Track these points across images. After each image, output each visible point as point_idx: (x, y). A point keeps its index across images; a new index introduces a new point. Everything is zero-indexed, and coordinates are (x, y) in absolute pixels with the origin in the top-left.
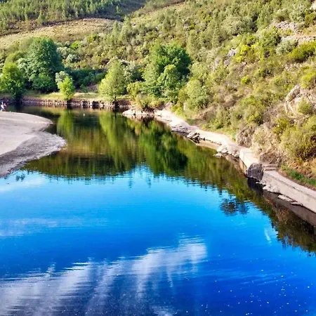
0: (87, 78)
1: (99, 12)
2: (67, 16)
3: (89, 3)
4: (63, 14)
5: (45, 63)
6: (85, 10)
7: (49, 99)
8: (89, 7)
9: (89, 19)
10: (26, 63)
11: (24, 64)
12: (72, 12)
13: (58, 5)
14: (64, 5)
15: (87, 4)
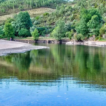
0: (44, 31)
1: (47, 5)
2: (32, 7)
3: (42, 1)
4: (31, 6)
5: (24, 23)
6: (40, 4)
7: (27, 40)
8: (42, 3)
9: (43, 8)
10: (15, 23)
11: (14, 24)
12: (35, 5)
13: (28, 2)
14: (31, 2)
15: (41, 2)
